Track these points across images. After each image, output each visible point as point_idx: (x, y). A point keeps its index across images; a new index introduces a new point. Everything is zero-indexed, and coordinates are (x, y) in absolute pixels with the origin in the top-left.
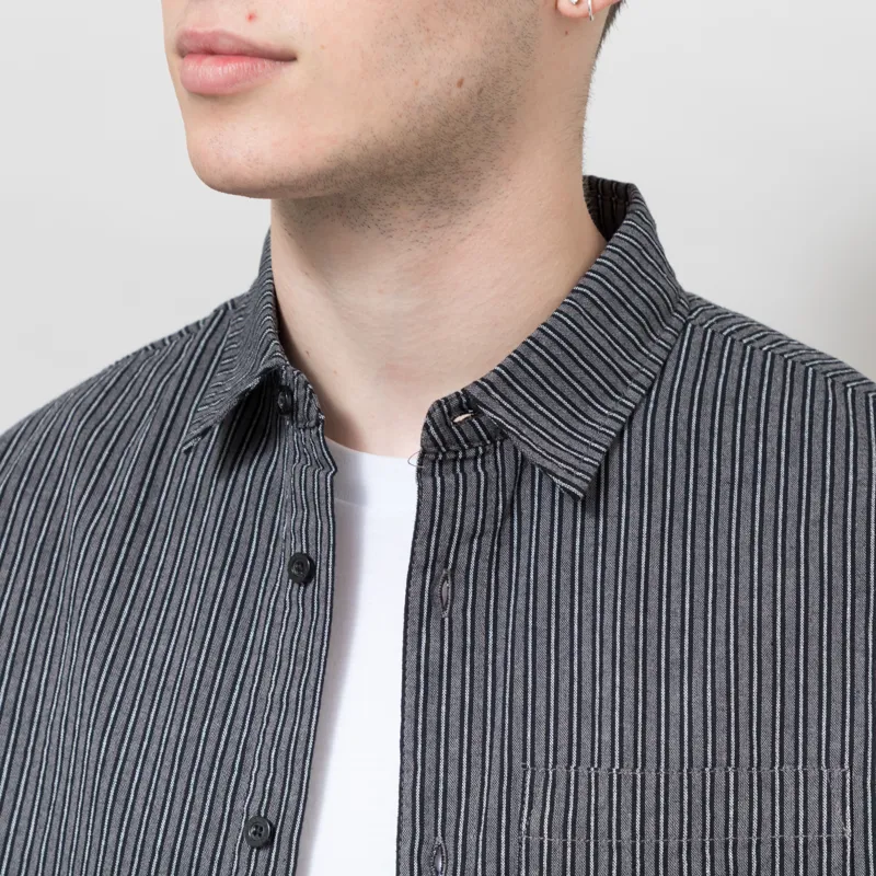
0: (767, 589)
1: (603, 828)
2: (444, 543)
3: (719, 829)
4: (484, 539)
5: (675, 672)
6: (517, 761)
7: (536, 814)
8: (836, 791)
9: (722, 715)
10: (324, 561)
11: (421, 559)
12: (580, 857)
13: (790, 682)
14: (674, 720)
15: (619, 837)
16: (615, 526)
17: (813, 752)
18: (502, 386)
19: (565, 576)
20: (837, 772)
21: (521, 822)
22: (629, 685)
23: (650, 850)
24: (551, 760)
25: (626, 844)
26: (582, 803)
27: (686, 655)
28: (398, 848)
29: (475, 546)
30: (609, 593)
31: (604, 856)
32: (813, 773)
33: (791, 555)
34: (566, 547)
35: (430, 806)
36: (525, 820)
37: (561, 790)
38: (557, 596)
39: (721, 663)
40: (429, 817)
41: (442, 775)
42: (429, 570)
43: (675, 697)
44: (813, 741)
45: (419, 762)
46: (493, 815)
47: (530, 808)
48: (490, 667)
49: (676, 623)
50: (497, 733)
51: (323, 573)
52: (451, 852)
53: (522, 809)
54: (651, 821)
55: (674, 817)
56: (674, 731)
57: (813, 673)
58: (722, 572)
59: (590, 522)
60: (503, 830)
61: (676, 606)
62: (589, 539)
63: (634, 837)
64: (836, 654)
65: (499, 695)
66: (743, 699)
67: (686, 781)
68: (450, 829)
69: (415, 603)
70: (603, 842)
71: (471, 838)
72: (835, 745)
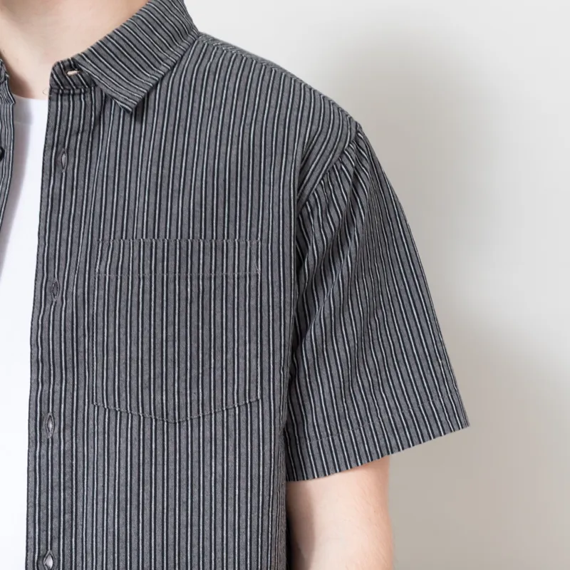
0: (223, 155)
1: (136, 268)
2: (62, 134)
3: (195, 270)
4: (84, 134)
5: (176, 194)
6: (95, 239)
7: (103, 263)
8: (254, 251)
9: (197, 214)
10: (8, 148)
11: (50, 142)
12: (124, 284)
13: (232, 199)
14: (174, 217)
15: (143, 273)
16: (150, 128)
17: (243, 233)
18: (91, 57)
19: (124, 152)
20: (254, 243)
21: (95, 268)
22: (152, 200)
23: (159, 280)
24: (112, 238)
25: (147, 276)
26: (126, 258)
27: (182, 187)
28: (35, 284)
29: (79, 137)
30: (145, 158)
31: (136, 282)
32: (243, 243)
33: (235, 140)
34: (125, 138)
35: (51, 263)
36: (98, 267)
37: (116, 252)
38: (120, 161)
39: (198, 190)
40: (51, 268)
41: (58, 247)
42: (55, 148)
43: (175, 207)
44: (243, 228)
45: (47, 241)
46: (82, 265)
47: (101, 261)
48: (85, 196)
49: (177, 172)
50: (86, 227)
51: (8, 154)
52: (61, 285)
53: (97, 261)
54: (160, 265)
55: (171, 263)
56: (174, 222)
57: (244, 195)
58: (202, 149)
59: (138, 126)
60: (87, 273)
61: (178, 164)
62: (137, 134)
63: (151, 273)
64: (256, 185)
65: (89, 209)
66: (209, 207)
67: (178, 246)
68: (61, 274)
69: (47, 164)
70: (136, 276)
71: (71, 277)
72: (254, 229)
